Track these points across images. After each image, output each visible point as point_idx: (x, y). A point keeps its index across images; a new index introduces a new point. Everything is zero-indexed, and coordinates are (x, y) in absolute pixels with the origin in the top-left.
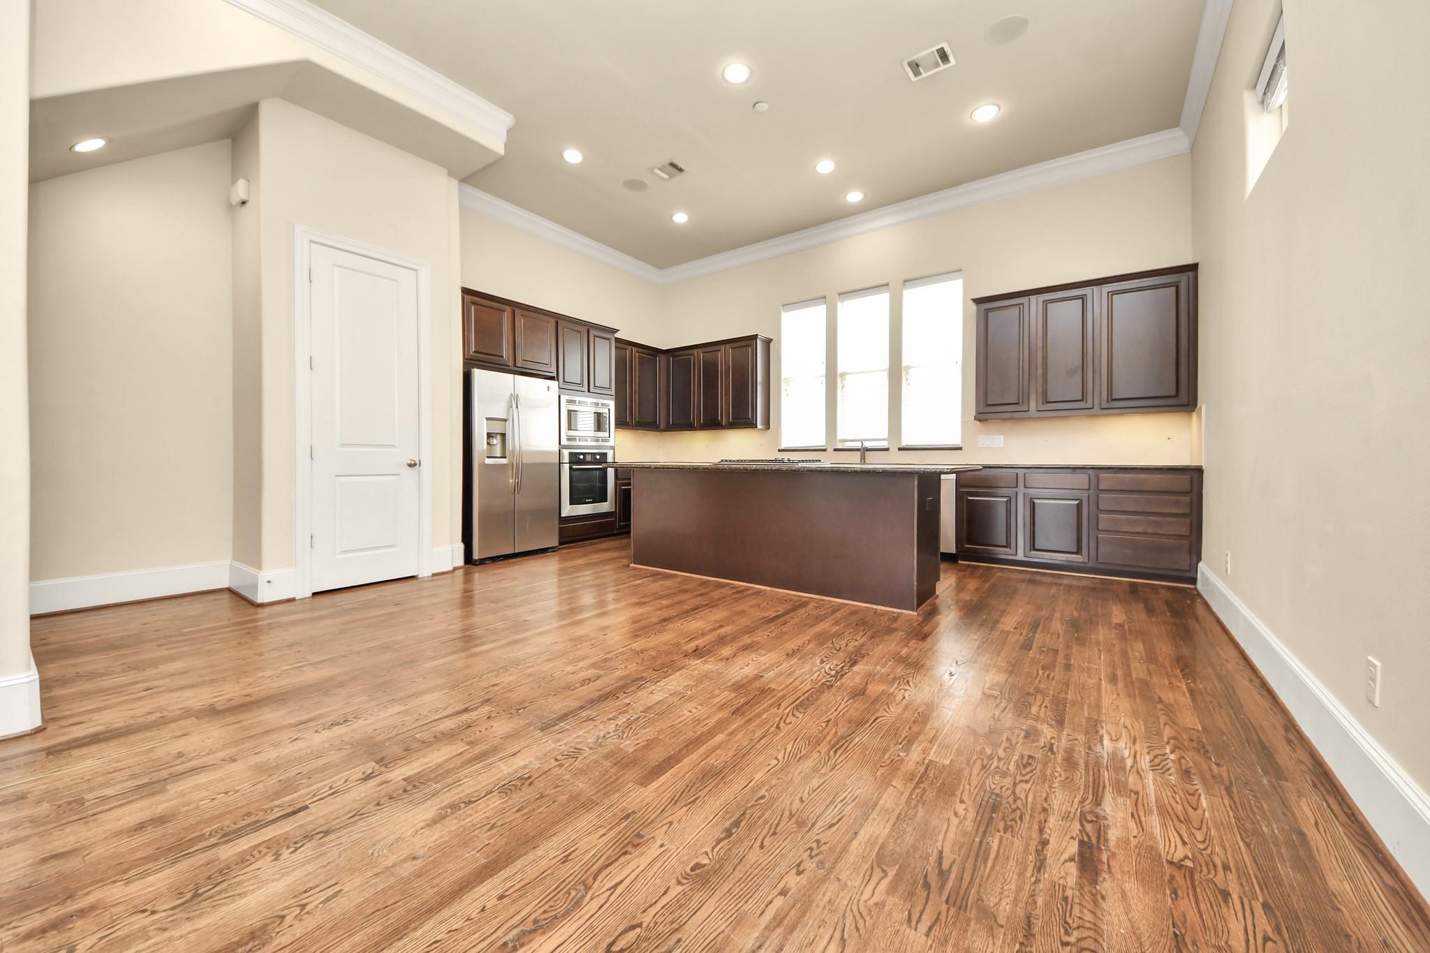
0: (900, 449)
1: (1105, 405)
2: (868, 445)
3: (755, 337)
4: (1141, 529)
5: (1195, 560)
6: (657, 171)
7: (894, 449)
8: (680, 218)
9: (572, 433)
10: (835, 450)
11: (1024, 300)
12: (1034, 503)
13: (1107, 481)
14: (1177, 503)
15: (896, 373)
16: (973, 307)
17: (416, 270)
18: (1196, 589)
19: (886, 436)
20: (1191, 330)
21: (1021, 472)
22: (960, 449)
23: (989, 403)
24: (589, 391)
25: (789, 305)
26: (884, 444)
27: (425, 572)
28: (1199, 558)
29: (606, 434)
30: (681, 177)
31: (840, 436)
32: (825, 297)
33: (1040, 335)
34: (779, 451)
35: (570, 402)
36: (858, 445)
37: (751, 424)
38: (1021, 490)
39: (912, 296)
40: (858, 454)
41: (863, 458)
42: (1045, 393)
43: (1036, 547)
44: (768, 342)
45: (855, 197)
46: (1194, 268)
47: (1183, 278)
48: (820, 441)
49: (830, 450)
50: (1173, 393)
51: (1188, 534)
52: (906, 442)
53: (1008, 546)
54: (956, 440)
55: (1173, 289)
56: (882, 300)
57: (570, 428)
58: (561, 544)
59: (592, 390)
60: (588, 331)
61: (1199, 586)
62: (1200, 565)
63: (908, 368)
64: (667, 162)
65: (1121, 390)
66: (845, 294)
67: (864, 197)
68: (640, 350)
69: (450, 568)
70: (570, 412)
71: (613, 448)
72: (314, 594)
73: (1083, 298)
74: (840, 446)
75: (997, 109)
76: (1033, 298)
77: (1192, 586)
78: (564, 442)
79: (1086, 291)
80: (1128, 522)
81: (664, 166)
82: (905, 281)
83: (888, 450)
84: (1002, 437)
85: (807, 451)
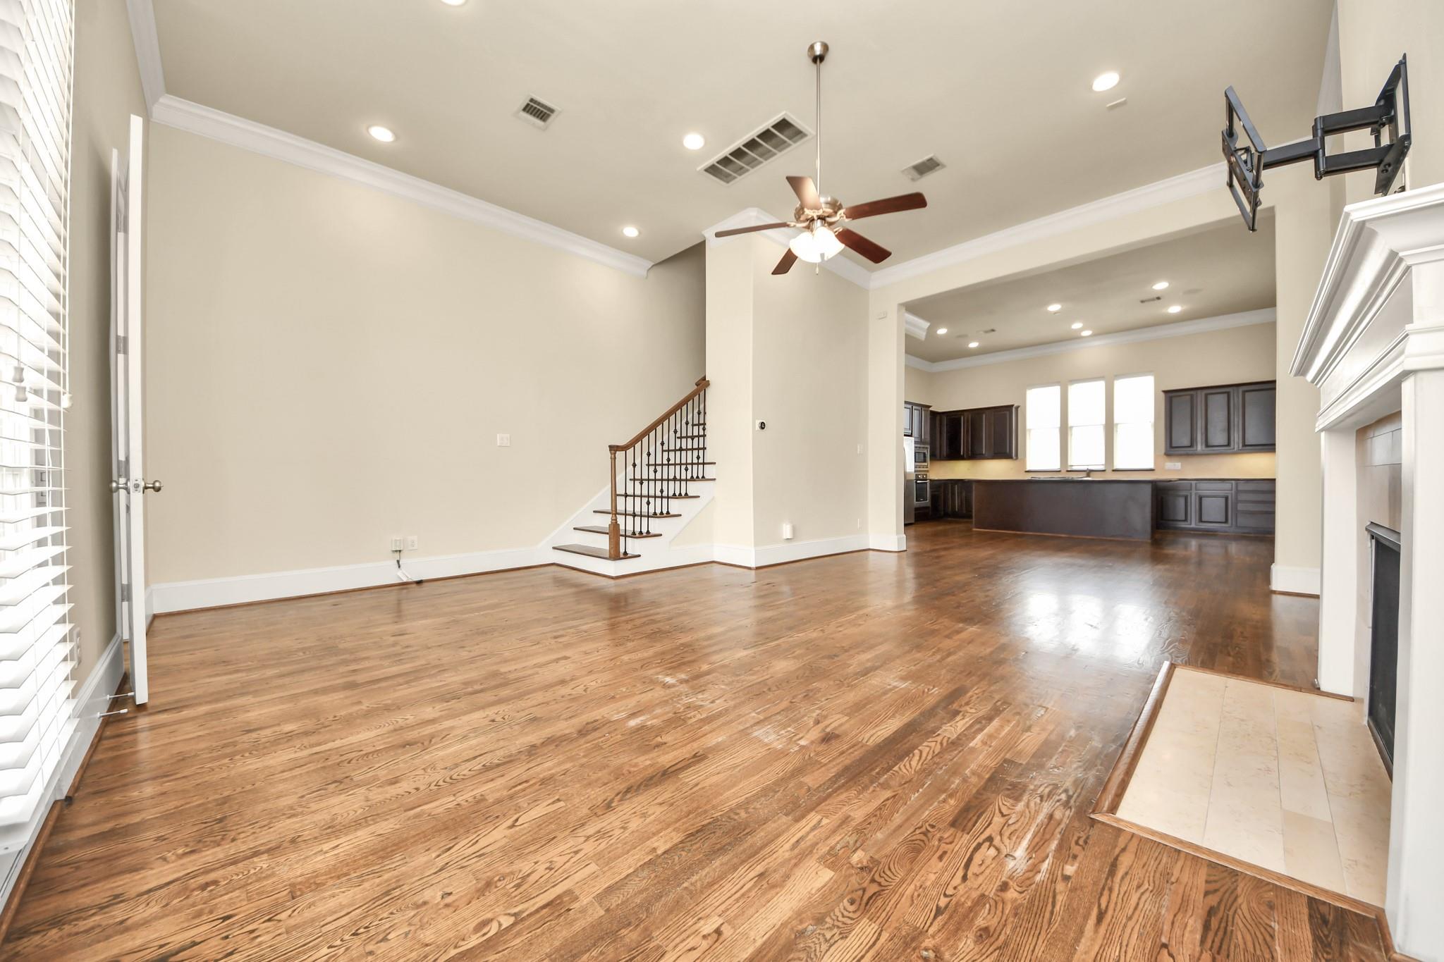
0: (1113, 470)
1: (1241, 448)
2: (1091, 468)
3: (1012, 406)
7: (1109, 470)
8: (973, 345)
10: (1068, 470)
11: (1193, 392)
12: (1201, 499)
13: (1242, 487)
15: (1110, 428)
16: (1162, 395)
19: (1103, 463)
21: (1193, 482)
22: (1153, 470)
23: (1173, 446)
25: (1032, 385)
26: (1102, 468)
30: (992, 333)
31: (1071, 463)
32: (1060, 382)
33: (1204, 411)
34: (1026, 472)
36: (1085, 468)
37: (1007, 456)
38: (1194, 492)
39: (1120, 385)
40: (1084, 473)
41: (1088, 475)
42: (1207, 442)
43: (1203, 519)
44: (1017, 408)
48: (1057, 466)
49: (1064, 470)
52: (1117, 466)
53: (1186, 520)
54: (1151, 466)
56: (1100, 385)
63: (1117, 424)
65: (1250, 440)
66: (1074, 380)
67: (1092, 333)
73: (1228, 393)
74: (1071, 468)
76: (1199, 392)
79: (1229, 390)
82: (1115, 376)
83: (1105, 471)
84: (1179, 462)
85: (1047, 472)
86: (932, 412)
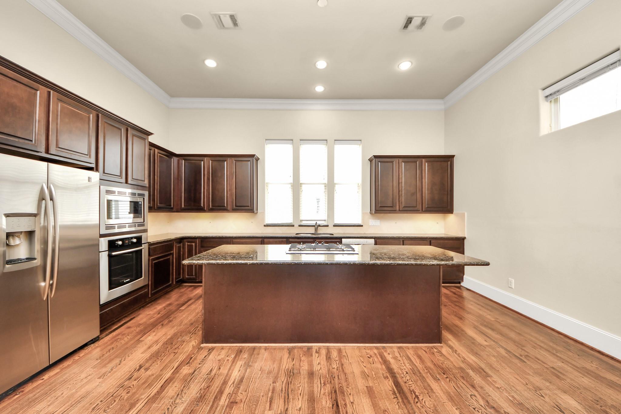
0: (334, 226)
1: (424, 209)
2: (319, 223)
5: (462, 275)
7: (331, 226)
8: (211, 63)
9: (111, 222)
10: (299, 226)
11: (394, 160)
13: (434, 243)
15: (331, 186)
19: (326, 218)
20: (452, 181)
22: (362, 226)
23: (380, 206)
24: (127, 182)
25: (270, 140)
26: (326, 223)
28: (464, 274)
31: (302, 218)
32: (293, 140)
34: (265, 226)
35: (108, 192)
36: (313, 223)
37: (250, 210)
39: (339, 148)
40: (313, 228)
41: (316, 230)
46: (453, 157)
47: (450, 161)
48: (289, 220)
49: (296, 226)
50: (447, 206)
52: (337, 221)
54: (359, 222)
56: (324, 148)
57: (109, 217)
59: (130, 181)
60: (127, 130)
62: (464, 276)
63: (336, 184)
66: (305, 141)
67: (324, 90)
70: (109, 202)
71: (146, 231)
74: (304, 223)
75: (411, 64)
76: (398, 159)
79: (418, 160)
82: (335, 140)
83: (328, 226)
84: (379, 220)
85: (283, 226)
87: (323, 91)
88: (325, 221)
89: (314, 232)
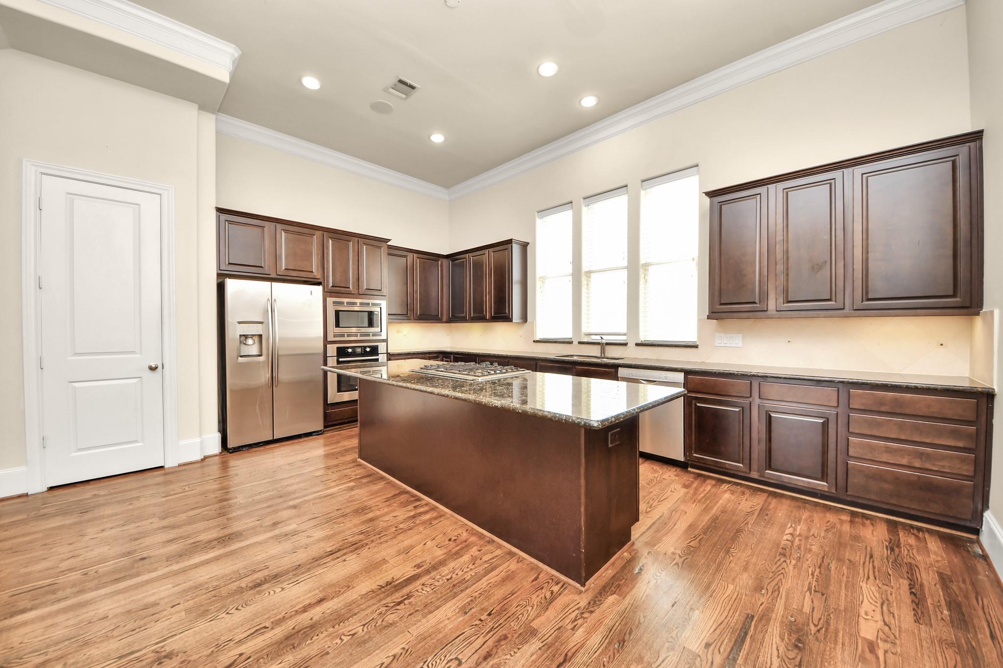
0: (637, 345)
1: (858, 304)
3: (509, 242)
4: (904, 461)
6: (391, 90)
7: (631, 344)
8: (438, 138)
9: (340, 330)
10: (580, 343)
11: (762, 190)
12: (770, 417)
13: (859, 397)
14: (954, 434)
15: (634, 270)
16: (707, 200)
17: (160, 195)
18: (978, 542)
19: (624, 330)
20: (974, 212)
21: (755, 382)
22: (696, 347)
23: (722, 302)
24: (358, 293)
25: (544, 212)
26: (623, 339)
27: (171, 463)
28: (985, 505)
29: (378, 330)
30: (415, 95)
31: (585, 329)
32: (572, 202)
33: (780, 226)
34: (534, 341)
35: (337, 303)
36: (600, 339)
37: (507, 319)
38: (756, 402)
39: (649, 197)
40: (599, 347)
41: (603, 351)
42: (786, 291)
44: (524, 246)
45: (589, 102)
46: (977, 136)
47: (962, 151)
48: (566, 333)
49: (576, 343)
50: (951, 293)
51: (972, 474)
52: (643, 337)
54: (691, 337)
55: (949, 165)
56: (621, 202)
57: (337, 325)
58: (325, 427)
59: (361, 292)
60: (358, 241)
61: (984, 538)
62: (986, 514)
63: (646, 265)
64: (395, 81)
65: (878, 287)
66: (590, 198)
67: (598, 102)
68: (420, 256)
69: (199, 457)
70: (337, 313)
71: (386, 341)
72: (51, 488)
73: (830, 183)
74: (585, 340)
76: (772, 187)
77: (974, 537)
78: (330, 338)
79: (837, 174)
80: (888, 450)
81: (395, 85)
82: (643, 181)
83: (625, 344)
84: (740, 336)
85: (556, 342)
86: (390, 247)
87: (596, 104)
88: (625, 335)
89: (599, 355)
